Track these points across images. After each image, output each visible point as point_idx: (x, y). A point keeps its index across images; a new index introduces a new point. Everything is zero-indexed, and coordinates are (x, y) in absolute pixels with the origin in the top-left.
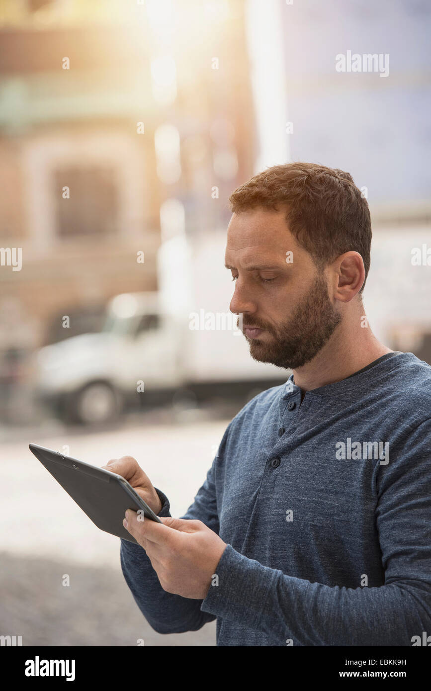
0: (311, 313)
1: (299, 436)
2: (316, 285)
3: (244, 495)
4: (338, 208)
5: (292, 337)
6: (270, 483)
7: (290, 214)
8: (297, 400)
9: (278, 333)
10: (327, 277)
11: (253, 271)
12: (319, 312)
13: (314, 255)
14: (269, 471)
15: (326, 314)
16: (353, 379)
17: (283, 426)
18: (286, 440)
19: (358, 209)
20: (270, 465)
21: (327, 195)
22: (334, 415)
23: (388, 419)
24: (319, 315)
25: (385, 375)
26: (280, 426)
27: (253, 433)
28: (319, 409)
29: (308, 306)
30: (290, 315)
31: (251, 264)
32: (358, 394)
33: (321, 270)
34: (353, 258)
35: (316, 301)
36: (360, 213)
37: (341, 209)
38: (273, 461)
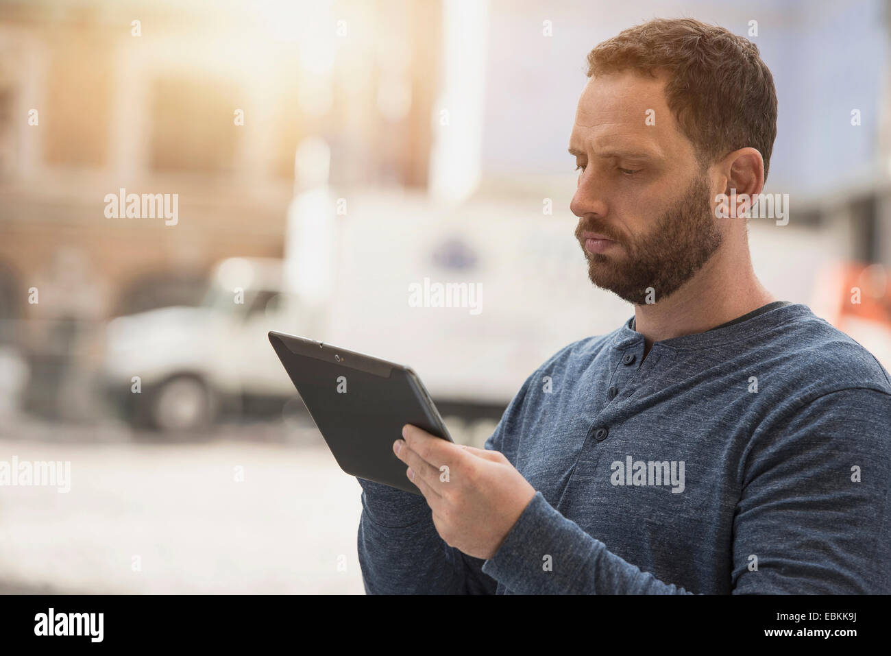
0: (682, 227)
1: (639, 400)
2: (695, 187)
3: (549, 474)
4: (737, 85)
5: (653, 256)
6: (590, 460)
7: (671, 84)
8: (639, 352)
9: (634, 248)
10: (712, 179)
11: (609, 159)
12: (695, 226)
13: (697, 146)
14: (591, 444)
15: (703, 230)
16: (723, 331)
17: (616, 385)
18: (620, 404)
19: (764, 91)
20: (593, 436)
21: (725, 65)
22: (691, 376)
23: (770, 387)
24: (694, 231)
25: (769, 331)
26: (609, 384)
27: (567, 392)
28: (671, 366)
29: (680, 217)
30: (655, 225)
31: (608, 149)
32: (730, 352)
33: (704, 168)
34: (750, 156)
35: (692, 210)
36: (766, 99)
37: (742, 87)
38: (598, 432)
